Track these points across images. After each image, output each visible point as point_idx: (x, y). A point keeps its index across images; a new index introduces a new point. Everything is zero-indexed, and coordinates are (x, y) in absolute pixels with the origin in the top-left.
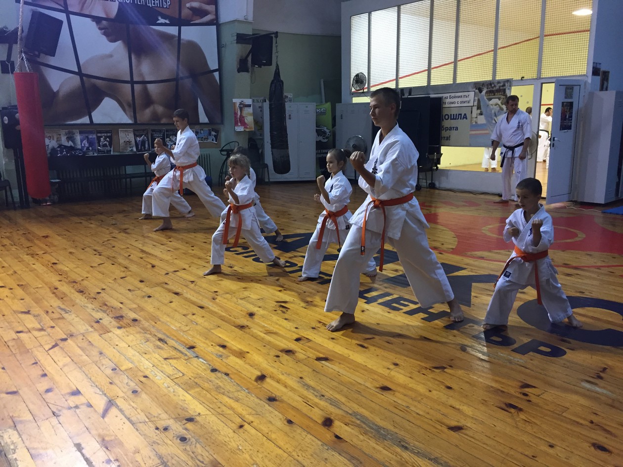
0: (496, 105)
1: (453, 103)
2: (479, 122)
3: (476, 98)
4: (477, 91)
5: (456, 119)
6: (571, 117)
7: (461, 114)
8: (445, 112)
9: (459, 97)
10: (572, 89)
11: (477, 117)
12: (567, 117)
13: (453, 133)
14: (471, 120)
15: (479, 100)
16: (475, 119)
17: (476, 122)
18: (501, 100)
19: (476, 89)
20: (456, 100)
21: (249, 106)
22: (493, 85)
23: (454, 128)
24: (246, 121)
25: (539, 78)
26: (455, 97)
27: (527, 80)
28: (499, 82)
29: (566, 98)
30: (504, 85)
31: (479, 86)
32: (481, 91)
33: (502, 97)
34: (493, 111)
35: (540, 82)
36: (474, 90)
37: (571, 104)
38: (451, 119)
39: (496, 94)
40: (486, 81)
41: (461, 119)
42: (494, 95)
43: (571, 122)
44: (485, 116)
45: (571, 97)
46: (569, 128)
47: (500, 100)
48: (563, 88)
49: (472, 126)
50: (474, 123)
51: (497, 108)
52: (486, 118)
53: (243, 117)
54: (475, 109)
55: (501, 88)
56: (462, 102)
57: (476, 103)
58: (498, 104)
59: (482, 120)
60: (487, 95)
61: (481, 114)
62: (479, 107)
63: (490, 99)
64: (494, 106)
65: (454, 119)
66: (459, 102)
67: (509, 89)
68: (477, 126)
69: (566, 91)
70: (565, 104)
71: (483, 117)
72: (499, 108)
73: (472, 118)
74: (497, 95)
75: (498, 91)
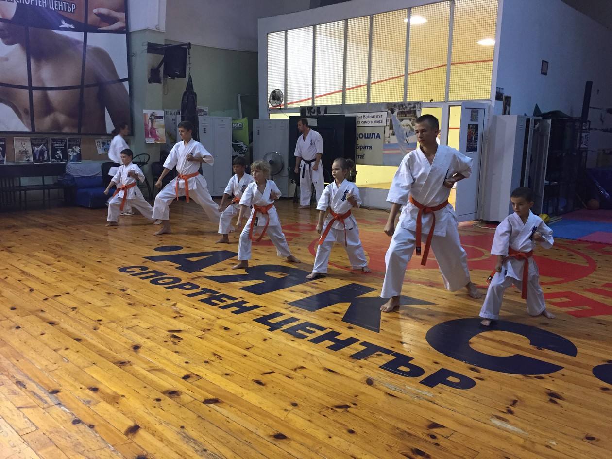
0: (407, 126)
1: (366, 122)
2: (392, 142)
3: (389, 119)
4: (389, 111)
5: (369, 138)
6: (476, 139)
7: (374, 134)
8: (360, 131)
9: (373, 117)
10: (477, 112)
11: (389, 137)
12: (473, 139)
13: (367, 152)
14: (384, 140)
15: (391, 120)
16: (387, 139)
17: (389, 142)
18: (412, 121)
19: (389, 110)
20: (370, 120)
21: (161, 118)
22: (404, 107)
23: (368, 147)
24: (157, 133)
25: (447, 101)
26: (368, 117)
27: (437, 102)
28: (410, 104)
29: (471, 120)
30: (414, 107)
31: (391, 107)
32: (393, 112)
33: (413, 118)
34: (404, 132)
35: (448, 104)
36: (387, 110)
37: (477, 126)
38: (365, 138)
39: (407, 115)
40: (398, 103)
41: (374, 138)
42: (406, 116)
43: (477, 144)
44: (397, 136)
45: (477, 120)
46: (475, 149)
47: (410, 121)
48: (469, 111)
49: (385, 145)
50: (387, 143)
51: (408, 129)
52: (398, 138)
53: (155, 129)
54: (387, 128)
55: (412, 109)
56: (375, 122)
57: (388, 124)
58: (409, 125)
59: (394, 140)
60: (398, 116)
61: (393, 134)
62: (391, 128)
63: (402, 120)
64: (406, 127)
65: (368, 138)
66: (373, 122)
67: (419, 111)
68: (388, 146)
69: (472, 114)
70: (471, 126)
71: (395, 136)
72: (410, 129)
73: (385, 137)
74: (409, 116)
75: (409, 112)
